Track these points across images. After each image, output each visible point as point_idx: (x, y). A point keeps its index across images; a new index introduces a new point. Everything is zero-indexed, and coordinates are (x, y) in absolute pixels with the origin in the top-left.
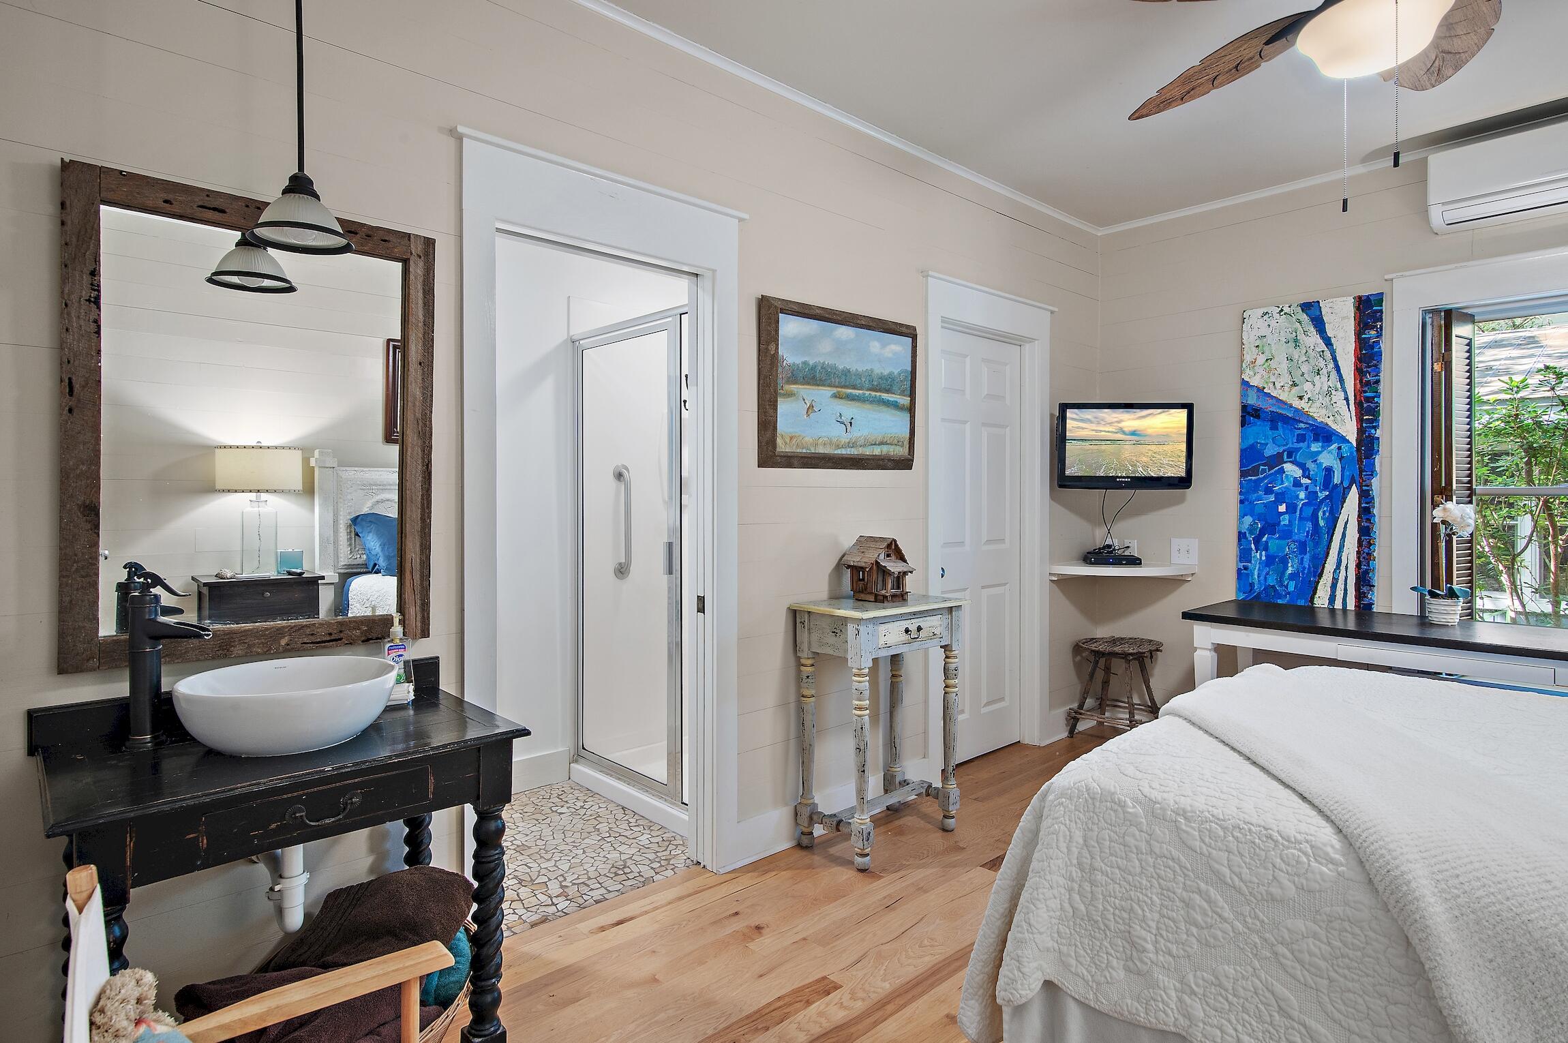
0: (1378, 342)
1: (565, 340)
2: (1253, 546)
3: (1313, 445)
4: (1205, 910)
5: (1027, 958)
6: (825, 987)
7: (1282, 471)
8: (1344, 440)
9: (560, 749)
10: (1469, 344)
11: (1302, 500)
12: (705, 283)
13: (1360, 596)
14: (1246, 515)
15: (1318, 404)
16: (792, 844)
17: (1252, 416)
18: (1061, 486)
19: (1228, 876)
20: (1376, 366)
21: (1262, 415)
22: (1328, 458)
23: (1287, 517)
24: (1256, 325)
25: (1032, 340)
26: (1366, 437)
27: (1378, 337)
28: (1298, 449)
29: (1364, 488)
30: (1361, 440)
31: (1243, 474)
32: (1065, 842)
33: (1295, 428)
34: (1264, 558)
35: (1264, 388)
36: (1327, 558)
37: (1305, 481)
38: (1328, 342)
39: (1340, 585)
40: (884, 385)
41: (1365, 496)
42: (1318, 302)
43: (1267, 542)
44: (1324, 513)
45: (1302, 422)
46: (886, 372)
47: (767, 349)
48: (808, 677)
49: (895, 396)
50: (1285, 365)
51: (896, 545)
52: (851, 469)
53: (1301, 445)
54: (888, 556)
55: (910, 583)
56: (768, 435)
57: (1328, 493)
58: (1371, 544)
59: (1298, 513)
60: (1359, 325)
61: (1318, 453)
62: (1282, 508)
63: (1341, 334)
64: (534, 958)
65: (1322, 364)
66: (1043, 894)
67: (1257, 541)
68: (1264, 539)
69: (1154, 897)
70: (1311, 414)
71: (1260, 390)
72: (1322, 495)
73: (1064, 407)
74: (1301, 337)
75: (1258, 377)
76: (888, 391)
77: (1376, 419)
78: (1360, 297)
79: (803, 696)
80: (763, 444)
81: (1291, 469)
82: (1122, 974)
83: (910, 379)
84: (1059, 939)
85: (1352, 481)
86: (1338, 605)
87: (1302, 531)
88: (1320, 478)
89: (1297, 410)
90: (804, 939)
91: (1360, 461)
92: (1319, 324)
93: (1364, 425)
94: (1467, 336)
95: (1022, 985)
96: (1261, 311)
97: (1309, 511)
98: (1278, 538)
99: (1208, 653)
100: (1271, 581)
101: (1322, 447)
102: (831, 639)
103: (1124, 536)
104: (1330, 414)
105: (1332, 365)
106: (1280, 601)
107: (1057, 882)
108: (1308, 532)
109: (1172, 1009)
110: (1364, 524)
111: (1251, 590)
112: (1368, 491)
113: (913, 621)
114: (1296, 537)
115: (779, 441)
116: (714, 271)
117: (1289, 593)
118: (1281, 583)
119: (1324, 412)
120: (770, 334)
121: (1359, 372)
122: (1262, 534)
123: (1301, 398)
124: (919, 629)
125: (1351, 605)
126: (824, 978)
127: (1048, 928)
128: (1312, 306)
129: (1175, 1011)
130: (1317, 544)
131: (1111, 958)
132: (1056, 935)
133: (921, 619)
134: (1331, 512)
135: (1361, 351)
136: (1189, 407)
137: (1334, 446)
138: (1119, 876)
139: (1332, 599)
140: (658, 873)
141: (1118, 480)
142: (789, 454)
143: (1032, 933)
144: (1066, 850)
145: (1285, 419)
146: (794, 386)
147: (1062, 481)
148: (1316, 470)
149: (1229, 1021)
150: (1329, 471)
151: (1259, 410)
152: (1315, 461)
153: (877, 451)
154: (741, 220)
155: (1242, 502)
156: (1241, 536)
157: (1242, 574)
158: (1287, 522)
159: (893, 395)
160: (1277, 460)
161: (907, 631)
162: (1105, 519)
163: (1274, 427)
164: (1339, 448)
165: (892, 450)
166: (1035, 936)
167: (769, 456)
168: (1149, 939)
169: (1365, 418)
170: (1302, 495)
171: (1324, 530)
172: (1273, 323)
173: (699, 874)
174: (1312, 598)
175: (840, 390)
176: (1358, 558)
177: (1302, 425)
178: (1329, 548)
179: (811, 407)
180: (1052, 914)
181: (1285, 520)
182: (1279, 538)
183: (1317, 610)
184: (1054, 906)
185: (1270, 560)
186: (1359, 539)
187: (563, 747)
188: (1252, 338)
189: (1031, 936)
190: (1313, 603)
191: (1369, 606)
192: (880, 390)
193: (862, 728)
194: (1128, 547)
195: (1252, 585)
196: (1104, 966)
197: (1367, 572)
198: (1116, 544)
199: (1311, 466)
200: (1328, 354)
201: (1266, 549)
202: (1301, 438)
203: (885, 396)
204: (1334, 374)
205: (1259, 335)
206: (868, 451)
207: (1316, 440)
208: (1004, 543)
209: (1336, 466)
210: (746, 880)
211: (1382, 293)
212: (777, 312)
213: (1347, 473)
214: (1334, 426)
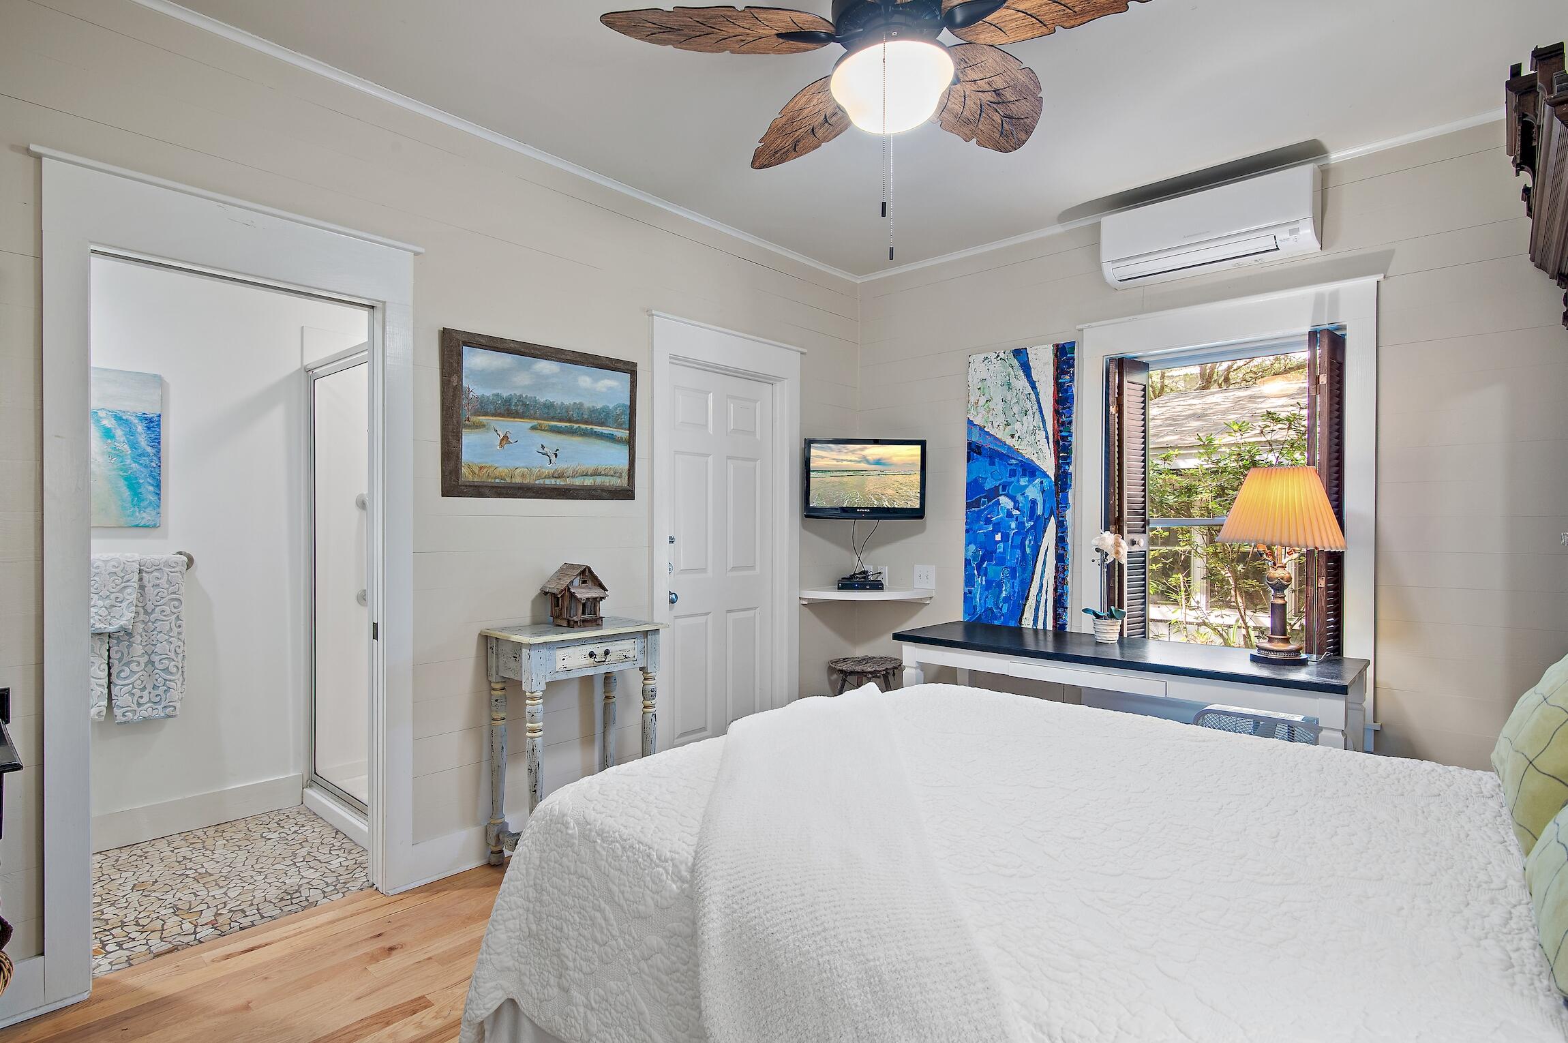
0: (1071, 386)
1: (299, 369)
2: (976, 572)
3: (1021, 480)
4: (602, 928)
5: (483, 978)
6: (420, 1004)
7: (998, 503)
8: (1046, 475)
9: (292, 774)
10: (1144, 390)
11: (1014, 529)
12: (378, 315)
13: (1057, 617)
14: (970, 543)
15: (1025, 442)
16: (483, 862)
17: (975, 452)
18: (807, 516)
19: (617, 894)
20: (1069, 408)
21: (983, 452)
22: (1033, 492)
23: (1001, 545)
24: (979, 370)
25: (781, 379)
26: (1062, 472)
27: (1070, 382)
28: (1010, 483)
29: (1060, 519)
30: (1058, 475)
31: (969, 506)
32: (525, 864)
33: (1008, 464)
34: (984, 583)
35: (985, 427)
36: (1032, 582)
37: (1016, 512)
38: (1034, 387)
39: (1042, 608)
40: (601, 417)
41: (1061, 525)
42: (1026, 349)
43: (986, 568)
44: (1030, 543)
45: (1013, 458)
46: (599, 406)
47: (449, 381)
48: (497, 700)
49: (612, 429)
50: (1000, 406)
51: (590, 571)
52: (558, 499)
53: (1013, 479)
54: (584, 582)
55: (604, 608)
56: (451, 465)
57: (1033, 523)
58: (1065, 570)
59: (1010, 542)
60: (1057, 370)
61: (1026, 486)
62: (998, 537)
63: (1043, 379)
64: (134, 990)
65: (1028, 405)
66: (501, 915)
67: (979, 567)
68: (984, 566)
69: (576, 916)
70: (1020, 451)
71: (982, 429)
72: (1029, 525)
73: (809, 443)
74: (1013, 380)
75: (980, 416)
76: (602, 424)
77: (1069, 457)
78: (1057, 345)
79: (494, 720)
80: (446, 474)
81: (1005, 501)
82: (556, 990)
83: (628, 412)
84: (519, 958)
85: (1051, 513)
86: (1040, 626)
87: (1013, 557)
88: (1027, 511)
89: (1009, 447)
90: (430, 958)
91: (1057, 493)
92: (1026, 368)
93: (1060, 461)
94: (1141, 383)
95: (477, 1005)
96: (982, 356)
97: (1018, 540)
98: (994, 565)
99: (913, 671)
100: (990, 604)
101: (1029, 481)
102: (512, 664)
103: (873, 562)
104: (1035, 452)
105: (1036, 407)
106: (996, 623)
107: (515, 903)
108: (1017, 559)
109: (580, 1024)
110: (1060, 552)
111: (974, 612)
112: (1063, 521)
113: (599, 645)
114: (1008, 564)
115: (465, 470)
116: (384, 303)
117: (1003, 615)
118: (997, 605)
119: (1030, 449)
120: (452, 366)
121: (1057, 413)
122: (982, 561)
123: (1013, 436)
124: (607, 653)
125: (1050, 627)
126: (423, 997)
127: (507, 949)
128: (1022, 352)
129: (582, 1027)
130: (1024, 570)
131: (550, 976)
132: (516, 955)
133: (610, 643)
134: (1036, 542)
135: (1058, 394)
136: (923, 444)
137: (1038, 480)
138: (557, 896)
139: (1036, 620)
140: (326, 897)
141: (858, 510)
142: (476, 484)
143: (490, 954)
144: (524, 872)
145: (1002, 456)
146: (484, 418)
147: (810, 513)
148: (1023, 502)
149: (610, 1034)
150: (1034, 502)
151: (981, 447)
152: (1023, 494)
153: (589, 482)
154: (416, 254)
155: (967, 531)
156: (967, 562)
157: (968, 597)
158: (1001, 550)
159: (607, 428)
160: (993, 494)
161: (592, 655)
162: (857, 548)
163: (992, 463)
164: (1042, 482)
165: (608, 481)
166: (491, 956)
167: (453, 485)
168: (570, 957)
169: (1061, 455)
170: (1013, 525)
171: (1030, 557)
172: (991, 367)
173: (371, 895)
174: (1021, 619)
175: (542, 422)
176: (1055, 582)
177: (1013, 461)
178: (1033, 573)
179: (506, 437)
180: (510, 934)
181: (1000, 548)
182: (996, 565)
183: (1024, 631)
184: (512, 927)
185: (989, 583)
186: (1056, 565)
187: (296, 771)
188: (976, 381)
189: (488, 956)
190: (1021, 624)
191: (1063, 626)
192: (592, 424)
193: (533, 749)
194: (880, 573)
195: (975, 607)
196: (545, 983)
197: (1061, 595)
198: (870, 569)
199: (1020, 498)
200: (1033, 397)
201: (986, 575)
202: (1013, 473)
203: (597, 429)
204: (1038, 415)
205: (981, 378)
206: (578, 482)
207: (1024, 475)
208: (755, 569)
209: (1038, 499)
210: (411, 901)
211: (1074, 342)
212: (459, 345)
213: (1047, 505)
214: (1038, 463)
